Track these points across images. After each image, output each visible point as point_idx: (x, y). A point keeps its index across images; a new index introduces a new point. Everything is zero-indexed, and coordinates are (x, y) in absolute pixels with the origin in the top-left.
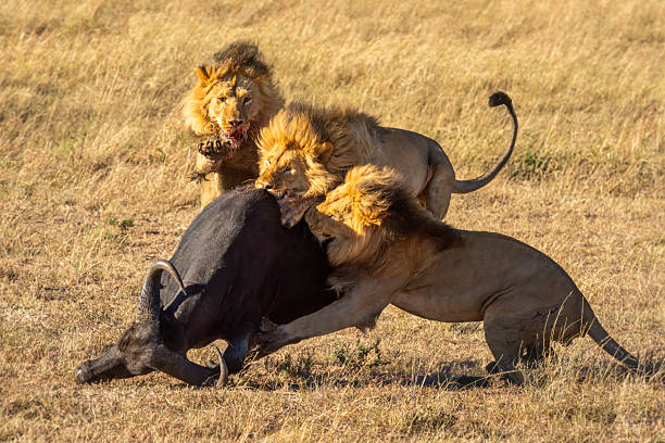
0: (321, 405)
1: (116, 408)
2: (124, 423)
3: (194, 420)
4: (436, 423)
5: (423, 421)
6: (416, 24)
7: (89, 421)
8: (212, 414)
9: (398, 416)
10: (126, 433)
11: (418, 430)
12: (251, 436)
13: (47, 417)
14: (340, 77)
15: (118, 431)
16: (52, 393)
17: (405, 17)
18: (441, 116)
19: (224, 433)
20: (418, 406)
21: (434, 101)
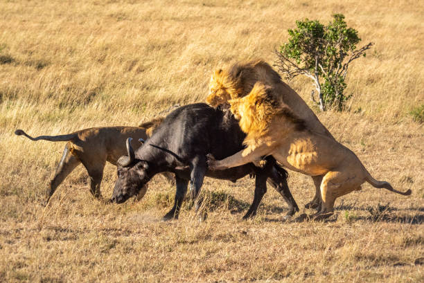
0: (363, 234)
1: (267, 237)
2: (270, 244)
3: (303, 242)
4: (417, 242)
5: (411, 241)
6: (403, 54)
7: (254, 243)
8: (312, 239)
9: (399, 238)
10: (272, 249)
11: (409, 245)
12: (330, 249)
13: (234, 241)
14: (369, 80)
15: (268, 247)
16: (237, 230)
17: (399, 51)
18: (417, 97)
19: (317, 248)
20: (408, 234)
21: (413, 90)
